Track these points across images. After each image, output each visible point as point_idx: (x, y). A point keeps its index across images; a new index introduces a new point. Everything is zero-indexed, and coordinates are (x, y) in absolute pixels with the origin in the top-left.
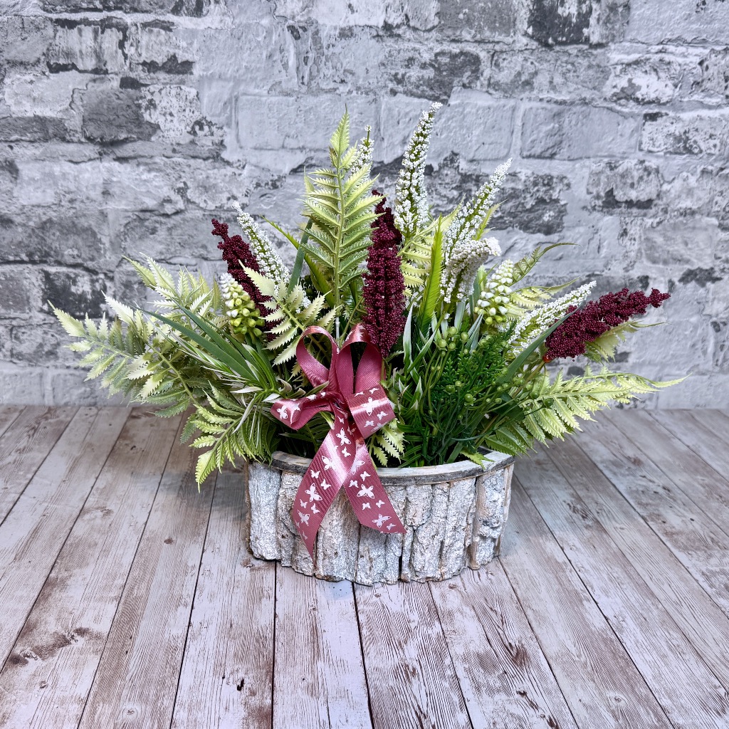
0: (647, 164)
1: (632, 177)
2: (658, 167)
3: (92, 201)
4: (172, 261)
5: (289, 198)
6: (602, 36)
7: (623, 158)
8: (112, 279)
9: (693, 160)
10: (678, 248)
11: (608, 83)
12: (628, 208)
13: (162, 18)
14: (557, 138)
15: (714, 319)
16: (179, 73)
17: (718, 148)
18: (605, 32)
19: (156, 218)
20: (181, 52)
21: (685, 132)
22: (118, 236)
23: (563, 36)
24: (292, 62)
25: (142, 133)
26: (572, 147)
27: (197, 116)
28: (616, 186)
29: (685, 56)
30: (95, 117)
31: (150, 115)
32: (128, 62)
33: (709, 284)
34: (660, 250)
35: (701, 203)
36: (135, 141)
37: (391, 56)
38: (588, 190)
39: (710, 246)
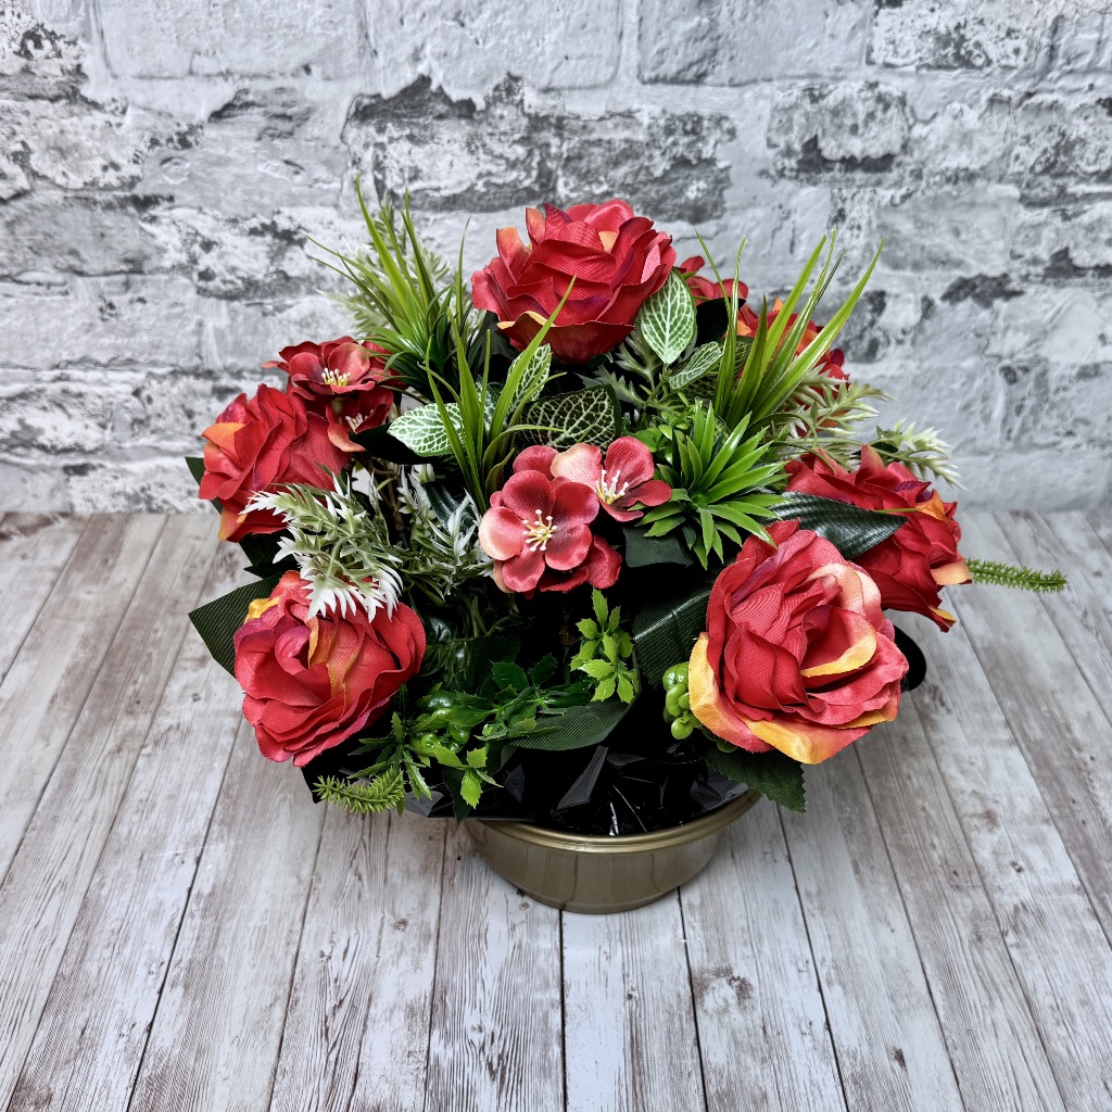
0: (882, 88)
1: (854, 115)
2: (904, 94)
4: (23, 277)
5: (214, 164)
7: (835, 79)
9: (972, 79)
10: (942, 241)
12: (846, 170)
14: (706, 45)
15: (1007, 362)
17: (1022, 55)
21: (958, 27)
26: (737, 59)
27: (27, 23)
28: (824, 131)
33: (999, 304)
34: (907, 244)
35: (986, 158)
38: (769, 140)
39: (1003, 237)
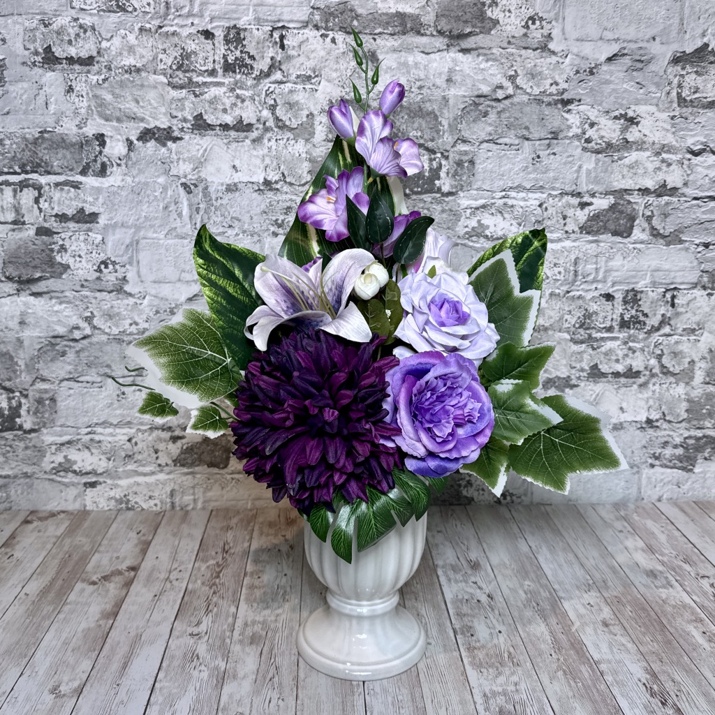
3: (10, 330)
6: (451, 186)
8: (26, 396)
11: (460, 223)
13: (71, 179)
16: (86, 222)
18: (454, 183)
19: (65, 343)
20: (88, 206)
22: (32, 359)
23: (418, 187)
24: (185, 211)
25: (54, 272)
29: (526, 200)
30: (14, 260)
31: (62, 257)
32: (42, 214)
36: (48, 279)
37: (272, 206)
